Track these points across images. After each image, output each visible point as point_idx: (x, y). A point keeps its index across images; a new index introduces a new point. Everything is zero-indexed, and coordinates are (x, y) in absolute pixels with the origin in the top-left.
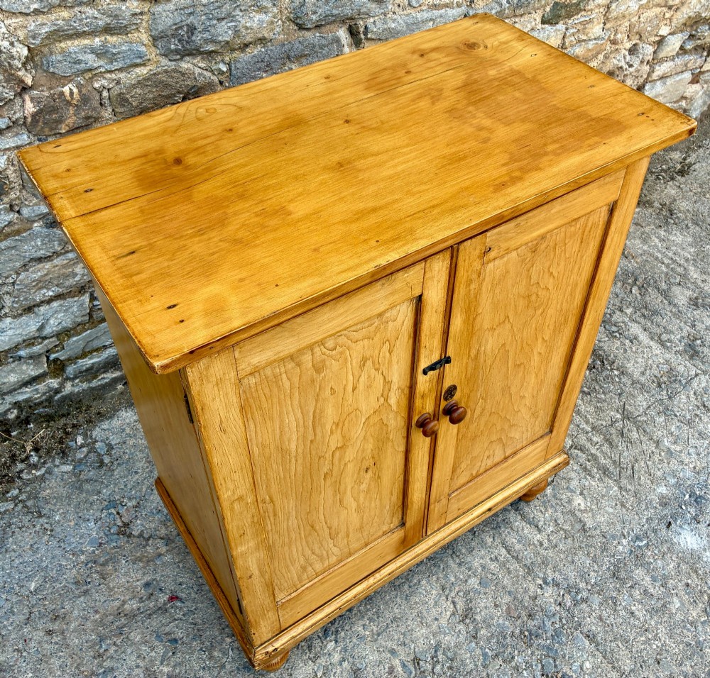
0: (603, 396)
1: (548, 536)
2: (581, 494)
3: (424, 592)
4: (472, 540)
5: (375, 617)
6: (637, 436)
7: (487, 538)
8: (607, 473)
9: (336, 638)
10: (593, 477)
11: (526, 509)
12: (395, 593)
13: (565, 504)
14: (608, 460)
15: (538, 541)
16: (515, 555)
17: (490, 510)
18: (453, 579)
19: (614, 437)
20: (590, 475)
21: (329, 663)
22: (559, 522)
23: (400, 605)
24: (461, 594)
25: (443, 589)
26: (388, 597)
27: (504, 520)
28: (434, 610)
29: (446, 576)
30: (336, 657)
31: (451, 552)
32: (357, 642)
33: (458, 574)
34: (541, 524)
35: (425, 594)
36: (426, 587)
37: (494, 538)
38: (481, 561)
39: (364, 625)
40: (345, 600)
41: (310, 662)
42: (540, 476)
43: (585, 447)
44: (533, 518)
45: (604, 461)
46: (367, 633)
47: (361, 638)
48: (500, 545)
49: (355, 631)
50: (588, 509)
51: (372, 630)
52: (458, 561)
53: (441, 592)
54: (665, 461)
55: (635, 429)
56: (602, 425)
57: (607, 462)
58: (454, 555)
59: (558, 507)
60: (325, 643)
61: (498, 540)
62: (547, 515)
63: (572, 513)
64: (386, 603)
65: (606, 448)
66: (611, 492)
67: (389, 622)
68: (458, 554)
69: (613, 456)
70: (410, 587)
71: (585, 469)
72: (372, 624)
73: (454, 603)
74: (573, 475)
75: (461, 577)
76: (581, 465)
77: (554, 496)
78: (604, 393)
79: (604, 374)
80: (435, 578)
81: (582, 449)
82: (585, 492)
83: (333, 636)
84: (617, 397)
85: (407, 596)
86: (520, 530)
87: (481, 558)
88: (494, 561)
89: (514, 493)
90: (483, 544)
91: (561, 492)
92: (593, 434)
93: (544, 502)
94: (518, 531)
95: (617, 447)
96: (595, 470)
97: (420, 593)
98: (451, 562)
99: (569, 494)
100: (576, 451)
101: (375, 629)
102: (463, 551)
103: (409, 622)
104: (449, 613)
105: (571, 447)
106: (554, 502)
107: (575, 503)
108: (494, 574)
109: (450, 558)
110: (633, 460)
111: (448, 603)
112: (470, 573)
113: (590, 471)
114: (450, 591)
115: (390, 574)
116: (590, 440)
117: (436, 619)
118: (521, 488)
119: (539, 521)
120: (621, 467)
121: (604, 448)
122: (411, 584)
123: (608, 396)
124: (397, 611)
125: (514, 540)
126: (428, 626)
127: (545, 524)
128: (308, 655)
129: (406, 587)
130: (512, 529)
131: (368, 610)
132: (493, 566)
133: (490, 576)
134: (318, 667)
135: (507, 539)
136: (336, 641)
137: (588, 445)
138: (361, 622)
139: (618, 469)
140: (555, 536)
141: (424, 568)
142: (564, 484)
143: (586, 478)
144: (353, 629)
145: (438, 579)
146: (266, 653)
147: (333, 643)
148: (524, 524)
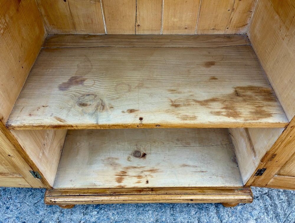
2: (256, 220)
3: (147, 216)
4: (185, 207)
5: (120, 213)
7: (193, 211)
8: (277, 217)
9: (99, 211)
10: (268, 215)
11: (221, 209)
12: (135, 208)
13: (244, 219)
14: (283, 211)
17: (192, 200)
20: (266, 213)
21: (89, 220)
23: (133, 215)
26: (131, 208)
27: (207, 208)
29: (162, 216)
31: (171, 206)
32: (105, 219)
33: (168, 219)
35: (147, 218)
36: (150, 215)
37: (196, 213)
38: (183, 220)
39: (114, 214)
40: (96, 199)
41: (82, 214)
42: (229, 199)
43: (273, 198)
45: (280, 211)
46: (112, 218)
47: (108, 218)
48: (197, 218)
49: (108, 214)
51: (115, 218)
52: (172, 212)
56: (290, 192)
57: (281, 212)
59: (239, 218)
60: (94, 210)
61: (197, 215)
62: (230, 219)
64: (128, 211)
65: (285, 205)
67: (124, 219)
68: (174, 209)
69: (287, 211)
70: (143, 210)
71: (266, 209)
72: (117, 215)
74: (257, 208)
75: (168, 221)
76: (265, 206)
77: (241, 212)
80: (156, 213)
81: (271, 198)
82: (259, 220)
83: (98, 210)
85: (139, 213)
86: (212, 217)
87: (184, 218)
89: (210, 199)
90: (189, 212)
91: (246, 212)
92: (282, 194)
93: (233, 212)
94: (210, 217)
95: (292, 207)
96: (272, 213)
97: (146, 216)
98: (168, 211)
99: (249, 216)
100: (267, 197)
101: (117, 218)
102: (178, 209)
105: (265, 194)
106: (238, 215)
109: (169, 209)
112: (174, 222)
113: (268, 211)
115: (124, 200)
116: (279, 196)
118: (215, 200)
119: (224, 219)
120: (287, 219)
121: (284, 204)
122: (144, 209)
124: (130, 217)
125: (205, 220)
128: (84, 210)
129: (141, 209)
130: (208, 214)
131: (120, 208)
134: (84, 219)
135: (202, 218)
136: (98, 213)
137: (276, 198)
138: (113, 212)
139: (285, 219)
141: (155, 206)
142: (249, 209)
143: (264, 213)
144: (108, 212)
145: (158, 215)
146: (51, 201)
147: (96, 213)
148: (216, 216)
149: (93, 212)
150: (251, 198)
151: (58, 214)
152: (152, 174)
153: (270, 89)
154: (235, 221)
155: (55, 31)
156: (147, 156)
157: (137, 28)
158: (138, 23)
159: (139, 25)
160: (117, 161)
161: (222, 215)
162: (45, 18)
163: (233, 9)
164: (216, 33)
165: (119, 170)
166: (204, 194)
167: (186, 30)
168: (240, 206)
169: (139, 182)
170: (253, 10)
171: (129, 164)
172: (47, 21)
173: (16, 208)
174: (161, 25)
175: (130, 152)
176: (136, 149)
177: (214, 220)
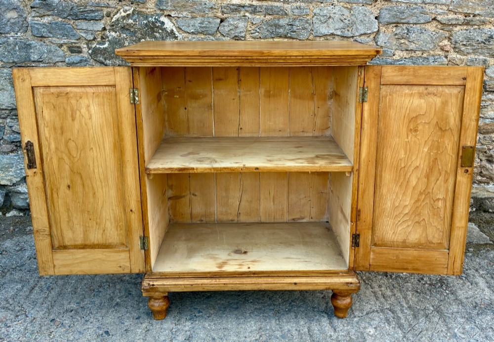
0: (428, 297)
1: (338, 335)
2: (375, 328)
3: (249, 326)
5: (217, 324)
6: (437, 321)
7: (302, 321)
8: (401, 327)
10: (390, 325)
11: (335, 321)
13: (361, 328)
14: (407, 322)
15: (330, 335)
16: (312, 334)
17: (295, 284)
18: (268, 328)
19: (420, 315)
20: (388, 323)
21: (181, 329)
22: (351, 333)
23: (233, 325)
24: (268, 335)
25: (260, 329)
28: (248, 334)
29: (266, 325)
32: (201, 328)
34: (338, 329)
36: (252, 324)
37: (306, 323)
39: (210, 324)
43: (396, 312)
45: (404, 322)
46: (209, 328)
47: (204, 327)
48: (307, 327)
50: (374, 336)
51: (212, 328)
53: (258, 330)
54: (448, 338)
55: (439, 317)
56: (416, 308)
58: (278, 320)
59: (355, 328)
62: (346, 328)
63: (362, 333)
64: (227, 322)
66: (396, 335)
67: (222, 328)
69: (412, 322)
71: (388, 320)
72: (214, 326)
73: (261, 336)
74: (377, 319)
75: (274, 329)
76: (386, 318)
77: (358, 323)
78: (430, 296)
79: (439, 289)
80: (259, 323)
81: (393, 312)
84: (437, 301)
85: (240, 323)
86: (324, 326)
87: (291, 327)
88: (297, 331)
89: (315, 283)
90: (297, 323)
91: (363, 323)
92: (406, 309)
93: (349, 323)
94: (322, 326)
95: (419, 320)
96: (394, 323)
97: (247, 325)
99: (367, 325)
100: (389, 312)
102: (284, 320)
103: (231, 332)
104: (254, 338)
105: (387, 309)
106: (355, 325)
107: (368, 330)
108: (292, 335)
110: (425, 329)
111: (258, 335)
112: (280, 330)
113: (390, 322)
114: (263, 331)
116: (402, 310)
117: (246, 337)
120: (413, 329)
121: (408, 317)
123: (432, 298)
124: (229, 326)
125: (316, 329)
126: (239, 338)
127: (341, 331)
130: (319, 324)
132: (294, 333)
133: (289, 335)
134: (176, 328)
135: (313, 327)
136: (192, 324)
137: (399, 312)
139: (410, 329)
140: (343, 337)
143: (384, 323)
144: (203, 323)
145: (261, 324)
146: (149, 284)
147: (190, 323)
148: (328, 325)
149: (186, 323)
150: (357, 281)
151: (146, 324)
152: (254, 263)
153: (343, 155)
154: (351, 330)
155: (171, 134)
156: (248, 254)
157: (240, 130)
158: (241, 126)
159: (241, 129)
160: (217, 256)
161: (336, 325)
162: (166, 123)
163: (315, 115)
164: (306, 135)
165: (220, 261)
166: (308, 276)
167: (281, 133)
168: (357, 318)
169: (240, 268)
170: (331, 115)
171: (229, 258)
172: (167, 126)
173: (97, 321)
174: (259, 128)
175: (231, 251)
176: (236, 248)
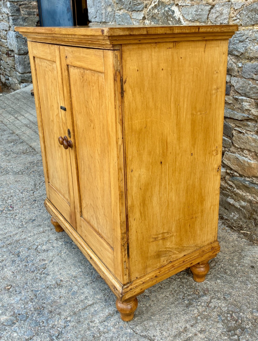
1: (97, 327)
3: (75, 270)
5: (68, 255)
7: (100, 296)
15: (94, 321)
16: (88, 308)
18: (79, 280)
22: (106, 334)
25: (75, 277)
28: (65, 273)
29: (81, 278)
30: (55, 245)
33: (81, 282)
34: (106, 323)
36: (77, 270)
37: (100, 299)
38: (86, 292)
39: (66, 252)
41: (55, 238)
44: (111, 320)
46: (62, 254)
47: (61, 251)
48: (94, 301)
49: (64, 250)
52: (89, 283)
53: (73, 276)
61: (98, 301)
67: (65, 259)
68: (92, 283)
70: (79, 265)
72: (66, 255)
73: (67, 281)
75: (79, 283)
77: (125, 334)
80: (81, 274)
85: (75, 264)
87: (88, 292)
88: (85, 297)
90: (96, 293)
91: (128, 338)
93: (121, 328)
94: (102, 311)
98: (88, 280)
102: (94, 285)
103: (62, 265)
104: (63, 279)
106: (122, 333)
108: (78, 297)
111: (67, 279)
112: (81, 287)
114: (74, 279)
117: (60, 274)
119: (108, 322)
124: (69, 261)
125: (97, 308)
126: (58, 271)
127: (105, 326)
128: (58, 238)
132: (83, 297)
133: (77, 295)
134: (53, 241)
135: (98, 305)
136: (61, 245)
140: (96, 330)
148: (107, 314)
149: (61, 242)
151: (49, 228)
154: (112, 333)
161: (112, 319)
168: (132, 331)
177: (101, 315)
